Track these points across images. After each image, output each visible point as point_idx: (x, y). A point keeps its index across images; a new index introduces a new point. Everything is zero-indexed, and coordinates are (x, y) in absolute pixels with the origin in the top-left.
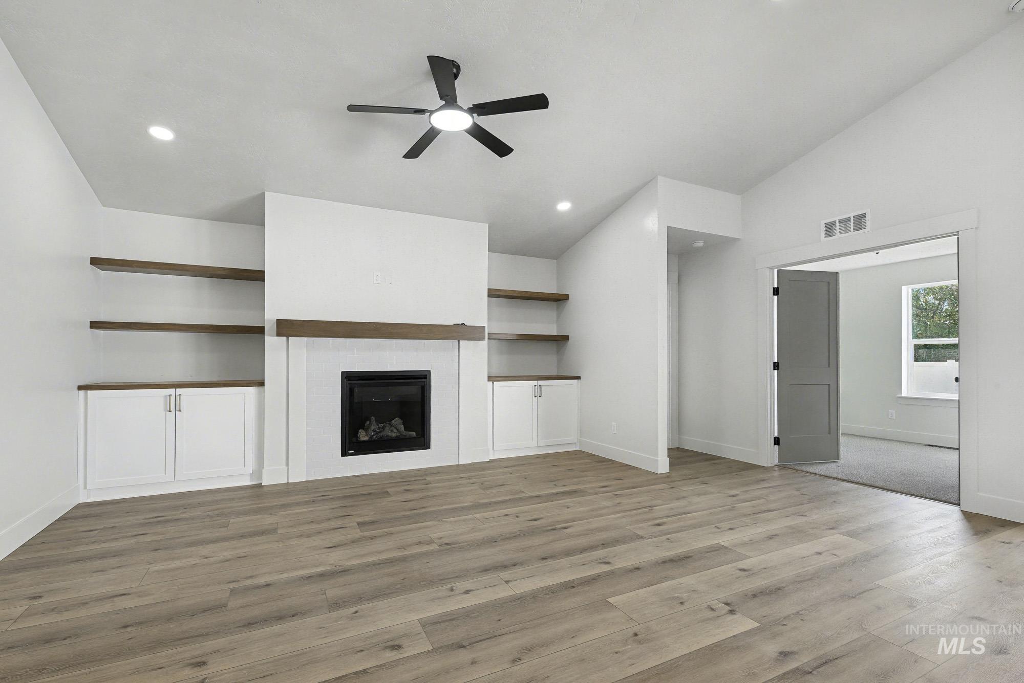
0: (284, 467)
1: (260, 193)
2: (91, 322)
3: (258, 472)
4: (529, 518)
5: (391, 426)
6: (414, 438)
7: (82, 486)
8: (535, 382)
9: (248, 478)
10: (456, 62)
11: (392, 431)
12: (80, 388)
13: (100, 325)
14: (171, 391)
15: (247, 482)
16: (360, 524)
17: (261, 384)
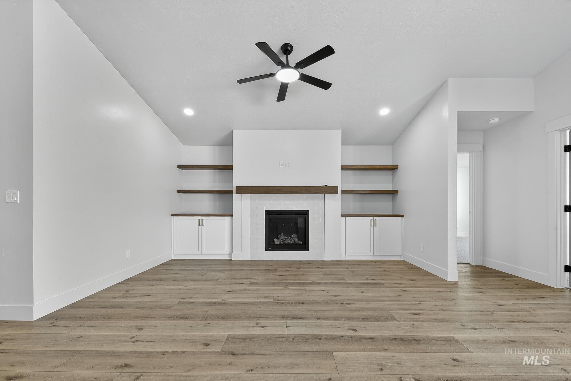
0: (241, 253)
1: (231, 131)
2: (178, 190)
3: (231, 255)
4: (332, 295)
5: (291, 238)
6: (301, 244)
7: (173, 253)
8: (372, 218)
9: (228, 256)
10: (290, 44)
11: (291, 240)
12: (172, 215)
13: (182, 191)
14: (200, 217)
15: (227, 258)
16: (251, 283)
17: (232, 215)
